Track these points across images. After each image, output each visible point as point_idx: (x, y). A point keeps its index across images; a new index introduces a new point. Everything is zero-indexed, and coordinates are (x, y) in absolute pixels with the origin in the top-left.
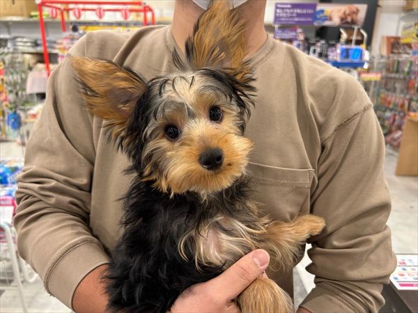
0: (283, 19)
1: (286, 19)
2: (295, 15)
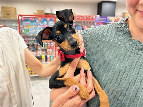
1: (98, 21)
2: (101, 20)
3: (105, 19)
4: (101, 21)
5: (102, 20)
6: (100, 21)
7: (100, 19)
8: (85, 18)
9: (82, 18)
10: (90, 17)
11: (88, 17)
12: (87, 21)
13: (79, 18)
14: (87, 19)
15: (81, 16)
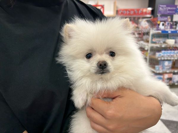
0: (162, 12)
1: (164, 12)
2: (167, 10)
3: (174, 8)
4: (168, 12)
5: (169, 10)
6: (166, 12)
7: (166, 8)
8: (132, 12)
9: (128, 12)
10: (138, 10)
11: (135, 11)
12: (135, 16)
13: (123, 12)
14: (135, 13)
15: (126, 10)
